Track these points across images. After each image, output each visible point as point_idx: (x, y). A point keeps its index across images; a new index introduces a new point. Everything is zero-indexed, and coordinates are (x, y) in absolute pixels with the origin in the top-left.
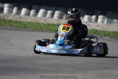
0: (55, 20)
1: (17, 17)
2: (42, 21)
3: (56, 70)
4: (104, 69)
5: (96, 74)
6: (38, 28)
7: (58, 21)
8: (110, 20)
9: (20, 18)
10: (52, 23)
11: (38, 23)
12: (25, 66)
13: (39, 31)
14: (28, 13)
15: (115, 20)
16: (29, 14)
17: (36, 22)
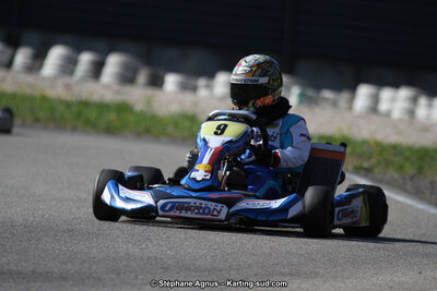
2: (58, 91)
3: (112, 276)
4: (291, 275)
7: (118, 92)
10: (96, 98)
11: (44, 98)
13: (46, 128)
17: (37, 93)
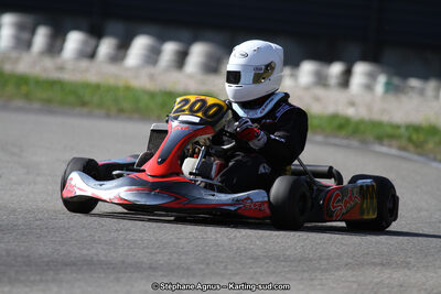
0: (191, 76)
1: (48, 63)
5: (355, 286)
6: (126, 105)
8: (396, 81)
9: (61, 68)
12: (85, 252)
14: (89, 50)
15: (414, 82)
16: (92, 55)
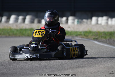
0: (27, 25)
2: (14, 27)
4: (79, 67)
7: (30, 26)
8: (80, 20)
10: (24, 28)
13: (12, 37)
15: (85, 20)
16: (1, 21)
